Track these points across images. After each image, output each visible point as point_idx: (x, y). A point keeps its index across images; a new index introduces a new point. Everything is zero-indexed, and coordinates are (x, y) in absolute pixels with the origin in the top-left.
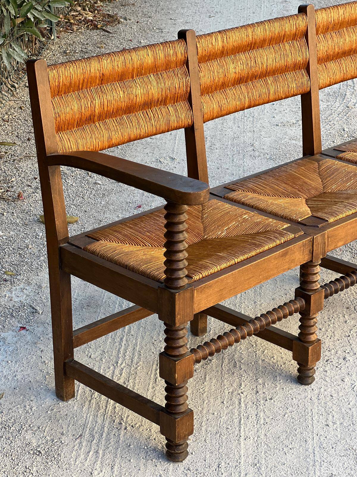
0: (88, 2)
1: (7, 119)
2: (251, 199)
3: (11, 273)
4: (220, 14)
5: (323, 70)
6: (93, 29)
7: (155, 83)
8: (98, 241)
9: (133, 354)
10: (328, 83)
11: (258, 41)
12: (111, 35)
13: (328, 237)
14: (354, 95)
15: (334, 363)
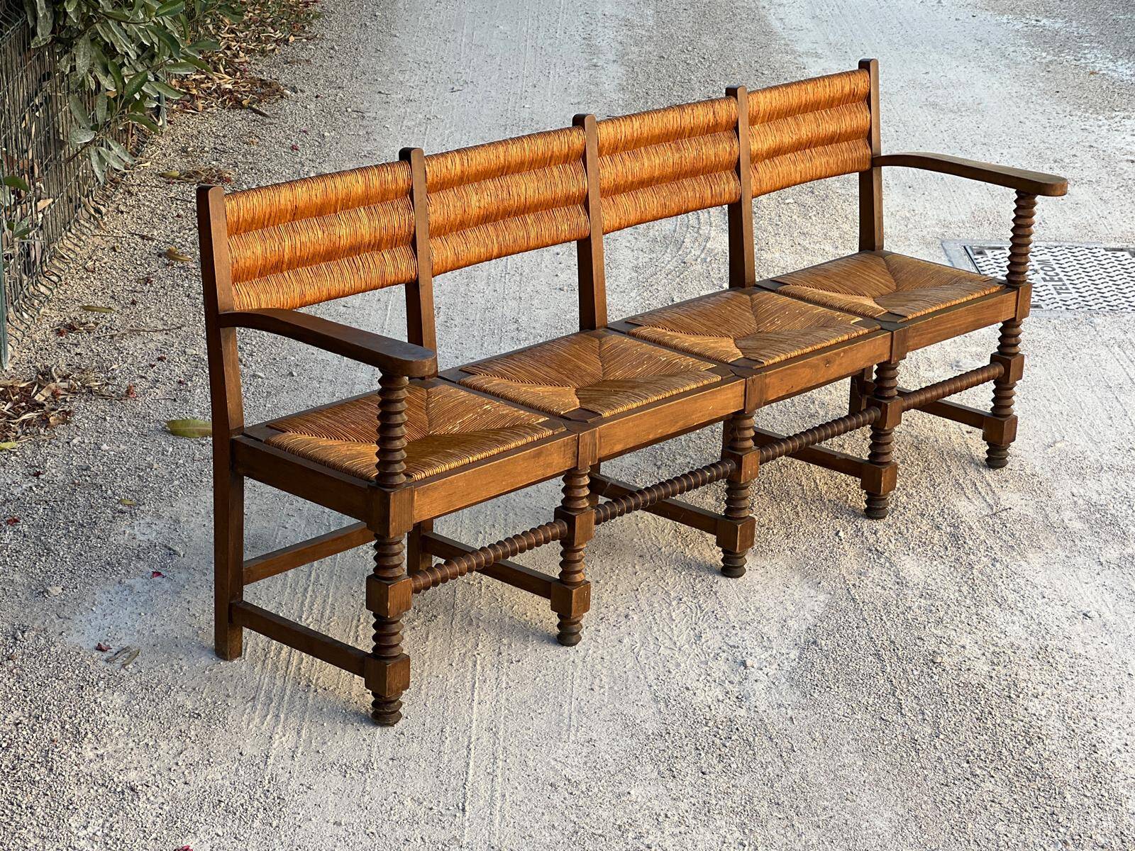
0: (221, 55)
1: (91, 268)
2: (498, 384)
3: (129, 503)
4: (471, 86)
5: (610, 207)
6: (234, 107)
7: (365, 221)
8: (284, 432)
9: (323, 608)
10: (617, 225)
11: (513, 163)
12: (267, 121)
13: (600, 437)
14: (697, 244)
15: (611, 621)
